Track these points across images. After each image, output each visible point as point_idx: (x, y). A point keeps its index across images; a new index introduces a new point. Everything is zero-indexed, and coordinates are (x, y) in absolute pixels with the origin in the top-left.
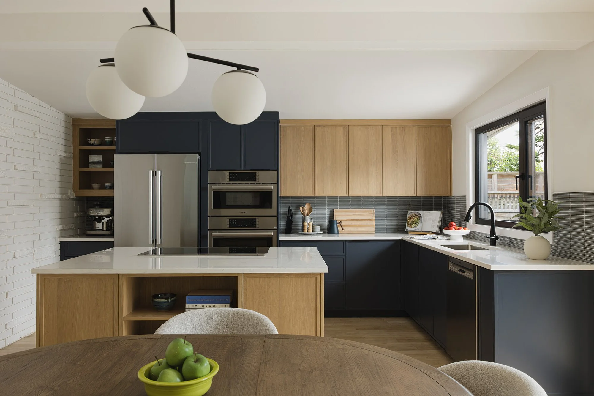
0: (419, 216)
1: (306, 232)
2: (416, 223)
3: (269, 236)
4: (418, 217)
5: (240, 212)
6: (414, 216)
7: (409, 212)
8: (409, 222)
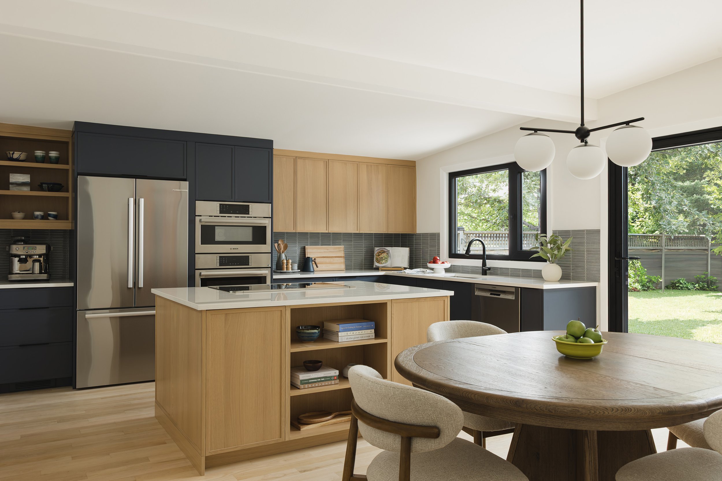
0: (388, 253)
1: (285, 270)
2: (386, 259)
3: (262, 274)
4: (387, 253)
5: (231, 249)
6: (382, 253)
7: (376, 249)
8: (377, 259)
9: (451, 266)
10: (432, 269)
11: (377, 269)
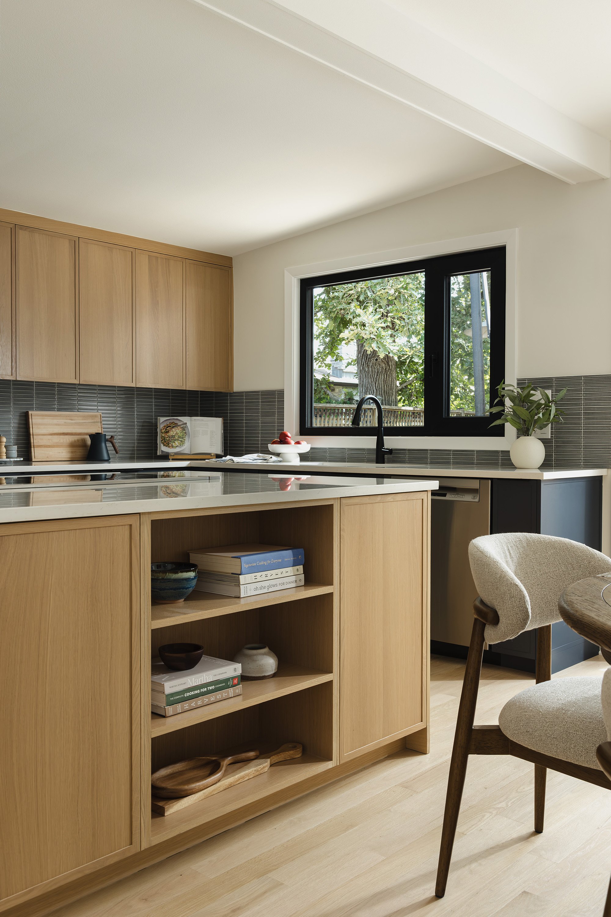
0: (184, 427)
2: (180, 439)
4: (182, 427)
6: (173, 427)
8: (163, 439)
9: (311, 448)
10: (278, 455)
11: (165, 457)
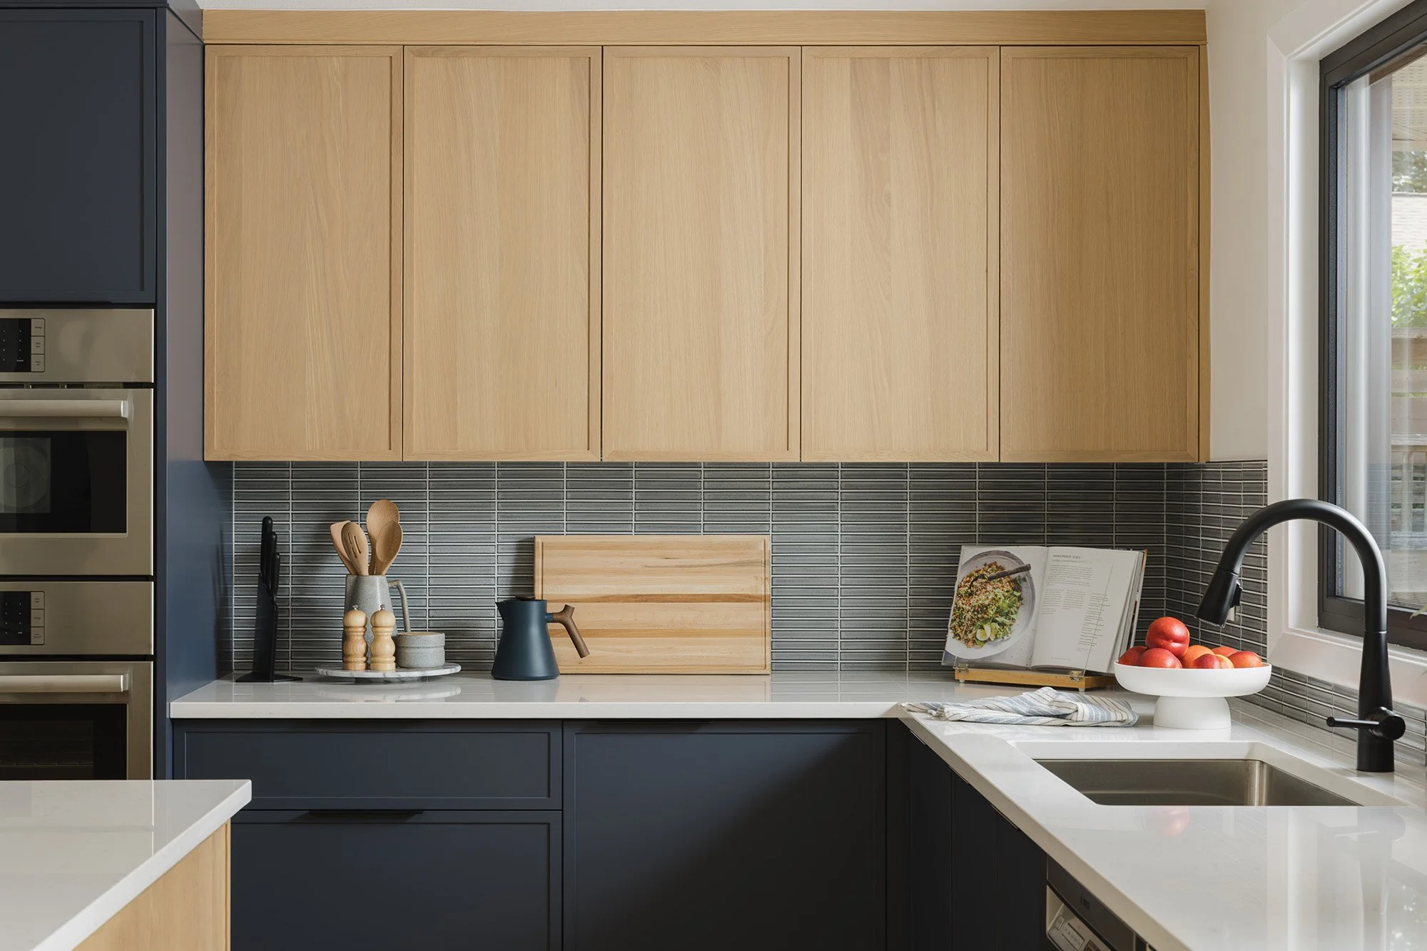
0: (1018, 579)
1: (358, 669)
2: (1000, 619)
3: (103, 694)
4: (1014, 581)
6: (991, 579)
7: (968, 553)
8: (962, 614)
